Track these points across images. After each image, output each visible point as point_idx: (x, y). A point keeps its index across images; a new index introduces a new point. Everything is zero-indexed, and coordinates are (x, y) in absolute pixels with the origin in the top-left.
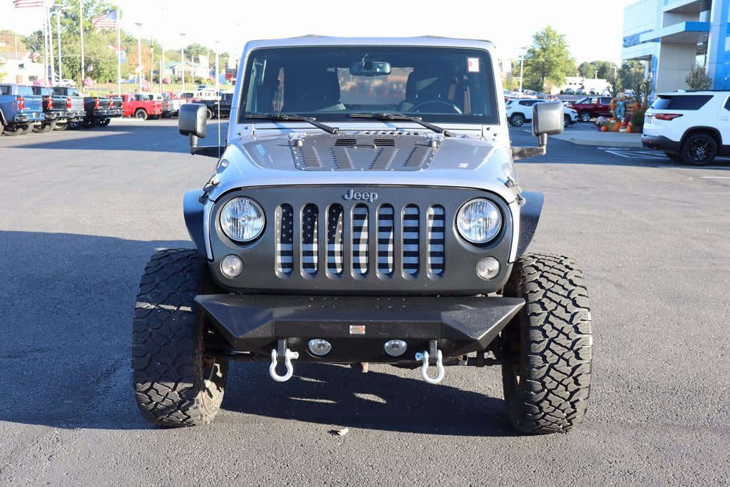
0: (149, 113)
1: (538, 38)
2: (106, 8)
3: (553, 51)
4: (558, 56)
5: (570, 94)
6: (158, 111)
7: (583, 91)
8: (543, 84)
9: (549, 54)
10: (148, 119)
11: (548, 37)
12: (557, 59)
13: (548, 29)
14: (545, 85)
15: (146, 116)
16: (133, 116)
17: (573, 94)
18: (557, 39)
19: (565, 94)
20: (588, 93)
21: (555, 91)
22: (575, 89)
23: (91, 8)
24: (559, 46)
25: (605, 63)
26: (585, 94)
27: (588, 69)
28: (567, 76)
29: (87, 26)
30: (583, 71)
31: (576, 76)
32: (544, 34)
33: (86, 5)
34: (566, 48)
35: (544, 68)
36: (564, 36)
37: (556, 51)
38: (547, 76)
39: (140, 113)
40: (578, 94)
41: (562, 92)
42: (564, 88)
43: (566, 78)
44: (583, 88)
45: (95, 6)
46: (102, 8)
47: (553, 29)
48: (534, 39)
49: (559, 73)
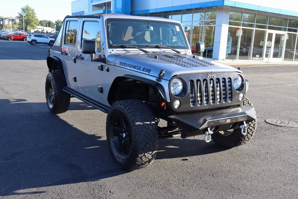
1: (23, 10)
3: (30, 16)
4: (32, 18)
5: (38, 32)
7: (44, 31)
8: (27, 28)
9: (28, 16)
11: (27, 10)
12: (32, 19)
13: (27, 6)
14: (28, 29)
17: (40, 32)
18: (31, 11)
19: (37, 32)
20: (45, 32)
21: (32, 31)
22: (40, 30)
24: (32, 14)
25: (50, 21)
26: (44, 32)
27: (43, 23)
28: (37, 25)
30: (41, 23)
31: (39, 26)
32: (26, 8)
34: (35, 14)
35: (27, 22)
36: (34, 10)
37: (31, 15)
38: (29, 25)
40: (41, 32)
41: (35, 32)
42: (36, 30)
43: (36, 26)
44: (43, 30)
47: (29, 7)
48: (22, 10)
49: (33, 24)
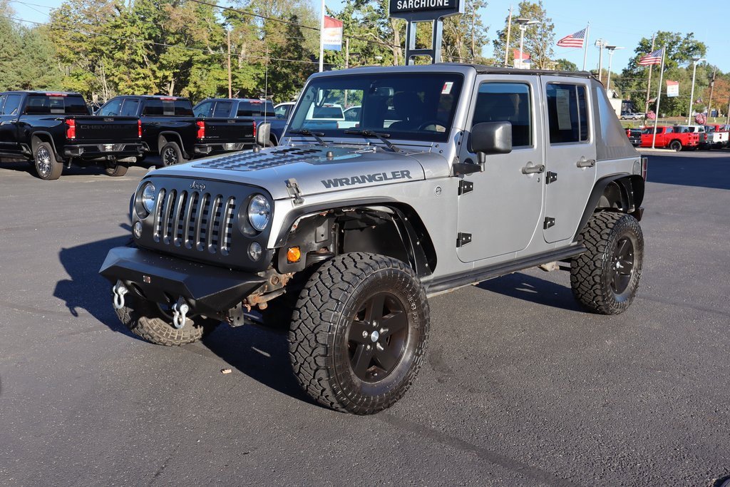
0: (684, 144)
2: (690, 45)
6: (694, 143)
10: (682, 150)
15: (681, 147)
16: (668, 147)
23: (675, 46)
29: (668, 63)
33: (670, 44)
39: (674, 144)
45: (679, 44)
46: (686, 45)
